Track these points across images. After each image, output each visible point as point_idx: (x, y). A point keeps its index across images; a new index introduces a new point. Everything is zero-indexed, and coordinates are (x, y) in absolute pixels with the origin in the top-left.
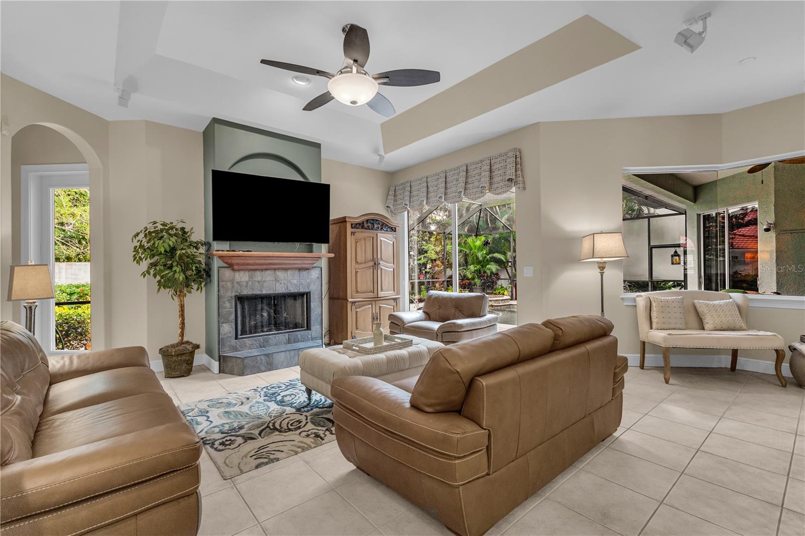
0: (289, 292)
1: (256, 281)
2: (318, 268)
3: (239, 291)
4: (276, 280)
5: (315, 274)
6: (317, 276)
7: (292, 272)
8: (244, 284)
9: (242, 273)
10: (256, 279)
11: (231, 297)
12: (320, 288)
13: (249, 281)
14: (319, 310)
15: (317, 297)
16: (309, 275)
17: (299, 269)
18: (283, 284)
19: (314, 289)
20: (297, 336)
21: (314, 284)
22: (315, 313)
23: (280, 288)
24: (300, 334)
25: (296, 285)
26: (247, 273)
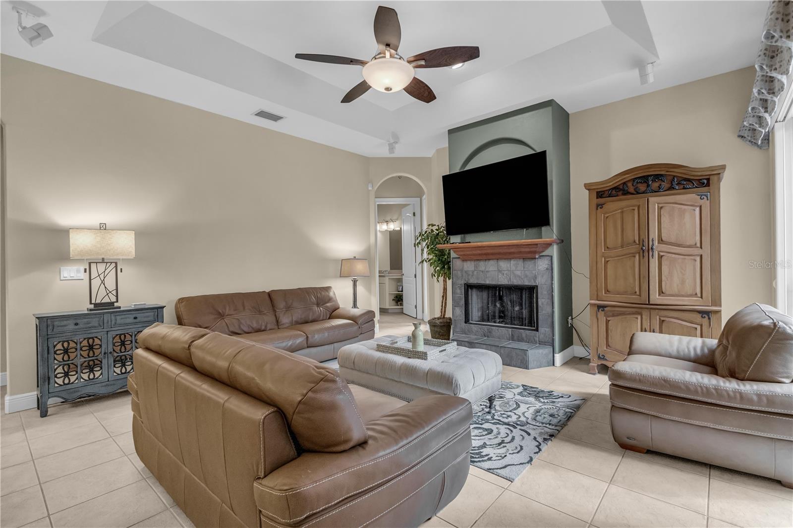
0: (512, 284)
1: (480, 271)
2: (548, 257)
3: (467, 280)
4: (500, 271)
5: (542, 264)
6: (546, 266)
7: (515, 262)
8: (471, 273)
9: (469, 263)
10: (481, 269)
11: (461, 284)
12: (550, 281)
13: (475, 270)
14: (549, 309)
15: (546, 293)
16: (535, 265)
17: (524, 259)
18: (505, 275)
19: (541, 282)
20: (521, 334)
21: (542, 276)
22: (544, 312)
23: (502, 279)
24: (526, 333)
25: (519, 277)
26: (473, 263)
